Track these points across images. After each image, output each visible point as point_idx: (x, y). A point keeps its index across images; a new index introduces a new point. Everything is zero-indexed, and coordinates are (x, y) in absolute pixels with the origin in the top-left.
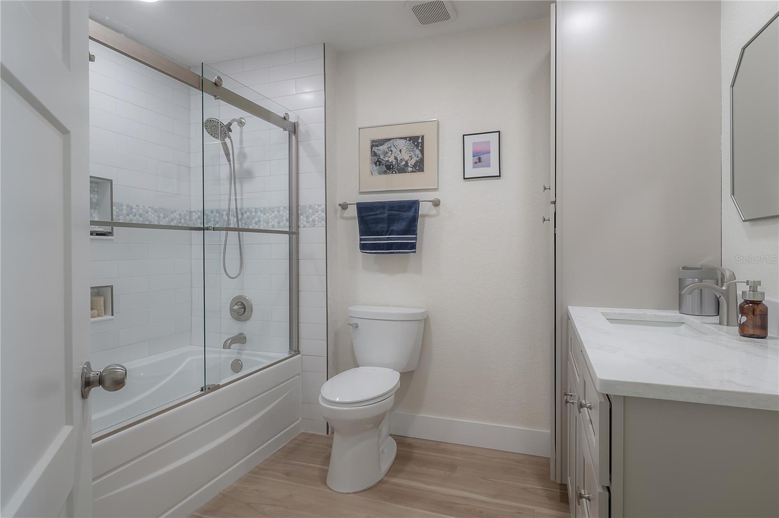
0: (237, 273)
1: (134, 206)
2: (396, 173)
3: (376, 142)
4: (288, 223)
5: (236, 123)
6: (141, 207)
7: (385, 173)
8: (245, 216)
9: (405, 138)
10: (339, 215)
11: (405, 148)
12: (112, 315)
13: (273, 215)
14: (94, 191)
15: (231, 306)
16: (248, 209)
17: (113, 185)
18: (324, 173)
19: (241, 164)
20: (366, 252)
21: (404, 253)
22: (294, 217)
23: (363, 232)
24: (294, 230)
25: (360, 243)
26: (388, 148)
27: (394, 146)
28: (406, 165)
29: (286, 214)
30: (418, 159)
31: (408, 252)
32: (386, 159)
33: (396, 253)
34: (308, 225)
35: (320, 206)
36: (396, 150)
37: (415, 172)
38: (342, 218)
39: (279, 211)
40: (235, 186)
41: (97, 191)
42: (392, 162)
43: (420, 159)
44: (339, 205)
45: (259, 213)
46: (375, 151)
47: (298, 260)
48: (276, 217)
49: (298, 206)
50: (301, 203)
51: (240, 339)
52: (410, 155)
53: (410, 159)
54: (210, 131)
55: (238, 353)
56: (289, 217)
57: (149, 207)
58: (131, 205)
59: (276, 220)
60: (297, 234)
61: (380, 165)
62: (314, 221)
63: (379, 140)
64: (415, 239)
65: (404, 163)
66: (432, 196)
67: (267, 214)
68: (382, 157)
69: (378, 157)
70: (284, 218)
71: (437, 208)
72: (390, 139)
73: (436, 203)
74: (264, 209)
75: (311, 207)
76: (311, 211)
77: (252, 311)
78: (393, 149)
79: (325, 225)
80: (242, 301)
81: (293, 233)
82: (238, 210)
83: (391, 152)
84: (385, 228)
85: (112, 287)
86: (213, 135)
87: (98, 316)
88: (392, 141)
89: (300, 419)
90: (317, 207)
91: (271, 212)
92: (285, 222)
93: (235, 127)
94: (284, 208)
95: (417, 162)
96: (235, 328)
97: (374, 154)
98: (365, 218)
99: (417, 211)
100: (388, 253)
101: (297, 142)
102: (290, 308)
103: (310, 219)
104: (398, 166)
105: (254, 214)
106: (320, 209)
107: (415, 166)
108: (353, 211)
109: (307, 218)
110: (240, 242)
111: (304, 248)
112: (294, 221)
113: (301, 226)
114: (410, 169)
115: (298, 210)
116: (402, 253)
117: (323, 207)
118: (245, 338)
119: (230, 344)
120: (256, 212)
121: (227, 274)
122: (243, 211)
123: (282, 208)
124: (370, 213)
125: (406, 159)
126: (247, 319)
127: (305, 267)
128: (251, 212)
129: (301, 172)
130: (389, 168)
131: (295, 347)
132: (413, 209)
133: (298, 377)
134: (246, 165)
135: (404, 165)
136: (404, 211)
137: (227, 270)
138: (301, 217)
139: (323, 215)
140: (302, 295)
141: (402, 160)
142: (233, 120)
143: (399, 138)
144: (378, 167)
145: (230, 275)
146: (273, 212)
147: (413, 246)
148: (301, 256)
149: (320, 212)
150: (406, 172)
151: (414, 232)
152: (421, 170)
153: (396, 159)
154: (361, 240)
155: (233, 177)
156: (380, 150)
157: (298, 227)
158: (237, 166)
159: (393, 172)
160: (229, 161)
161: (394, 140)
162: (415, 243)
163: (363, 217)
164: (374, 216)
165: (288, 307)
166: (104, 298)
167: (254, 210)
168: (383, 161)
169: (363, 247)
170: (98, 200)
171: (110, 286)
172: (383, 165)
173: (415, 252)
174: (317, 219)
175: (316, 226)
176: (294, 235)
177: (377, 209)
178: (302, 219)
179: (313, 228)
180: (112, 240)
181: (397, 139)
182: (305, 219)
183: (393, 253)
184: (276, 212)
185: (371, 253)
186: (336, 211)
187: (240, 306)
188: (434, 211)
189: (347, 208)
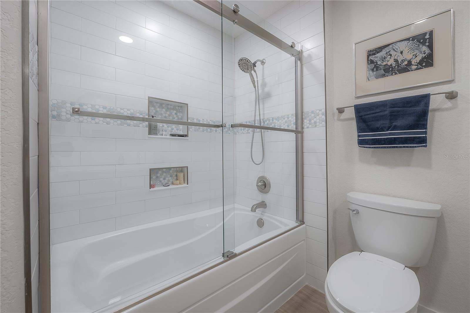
0: (261, 161)
1: (201, 120)
2: (396, 74)
3: (373, 51)
4: (295, 125)
5: (260, 62)
6: (205, 120)
7: (383, 76)
8: (266, 123)
9: (408, 39)
10: (336, 118)
11: (407, 48)
12: (188, 184)
13: (284, 121)
14: (180, 112)
15: (257, 183)
16: (267, 119)
17: (188, 107)
18: (324, 83)
19: (263, 89)
20: (364, 147)
21: (411, 147)
22: (299, 121)
23: (360, 130)
24: (300, 129)
25: (358, 139)
26: (386, 53)
27: (394, 50)
28: (410, 63)
29: (293, 120)
30: (424, 55)
31: (413, 147)
32: (384, 63)
33: (400, 147)
34: (310, 126)
35: (320, 110)
36: (395, 53)
37: (420, 68)
38: (339, 120)
39: (288, 118)
40: (259, 105)
41: (182, 112)
42: (391, 65)
43: (427, 55)
44: (337, 109)
45: (275, 121)
46: (372, 59)
47: (303, 153)
48: (286, 122)
49: (302, 112)
50: (306, 110)
51: (262, 205)
52: (414, 53)
53: (414, 57)
54: (242, 68)
55: (262, 214)
56: (296, 121)
57: (210, 120)
58: (199, 119)
59: (286, 124)
60: (302, 133)
61: (377, 70)
62: (315, 123)
63: (376, 49)
64: (426, 133)
65: (406, 63)
66: (447, 88)
67: (280, 121)
68: (379, 63)
69: (375, 64)
70: (292, 123)
71: (453, 100)
72: (388, 45)
73: (451, 96)
74: (278, 117)
75: (312, 112)
76: (313, 115)
77: (270, 187)
78: (392, 52)
79: (325, 125)
80: (264, 180)
81: (299, 132)
82: (261, 120)
83: (390, 56)
84: (386, 124)
85: (187, 167)
86: (244, 71)
87: (180, 184)
88: (391, 46)
89: (305, 274)
90: (318, 111)
91: (283, 119)
92: (292, 125)
93: (258, 64)
94: (292, 115)
95: (423, 59)
96: (259, 197)
97: (371, 62)
98: (363, 117)
99: (427, 104)
100: (390, 147)
101: (302, 65)
102: (296, 189)
103: (313, 121)
104: (398, 66)
105: (271, 121)
106: (320, 112)
107: (420, 63)
108: (351, 113)
109: (310, 121)
110: (262, 141)
111: (307, 144)
112: (300, 124)
113: (305, 127)
114: (414, 67)
115: (302, 115)
116: (407, 147)
117: (324, 111)
118: (266, 205)
119: (256, 208)
120: (273, 120)
121: (254, 162)
122: (264, 120)
123: (290, 116)
124: (369, 113)
125: (409, 59)
126: (267, 192)
127: (308, 159)
128: (269, 120)
129: (304, 87)
130: (388, 71)
131: (300, 218)
132: (423, 103)
133: (303, 242)
134: (266, 89)
135: (406, 65)
136: (410, 107)
137: (253, 159)
138: (305, 121)
139: (324, 117)
140: (306, 180)
141: (403, 61)
142: (257, 60)
143: (399, 41)
144: (375, 73)
145: (255, 162)
146: (284, 119)
147: (422, 141)
148: (305, 150)
149: (320, 115)
150: (410, 71)
151: (424, 126)
152: (431, 65)
153: (396, 61)
154: (359, 136)
155: (257, 99)
156: (377, 57)
157: (303, 128)
158: (260, 91)
159: (393, 73)
160: (255, 87)
161: (393, 44)
162: (426, 137)
163: (361, 116)
164: (374, 115)
165: (295, 188)
166: (184, 174)
167: (271, 119)
168: (381, 66)
169: (361, 143)
170: (182, 117)
171: (186, 167)
172: (381, 69)
173: (426, 146)
174: (318, 121)
175: (317, 126)
176: (299, 134)
177: (377, 108)
178: (306, 122)
179: (315, 128)
180: (188, 139)
181: (398, 43)
182: (308, 122)
183: (397, 147)
184: (286, 119)
185: (370, 147)
186: (334, 114)
187: (262, 183)
188: (448, 104)
189: (344, 112)
